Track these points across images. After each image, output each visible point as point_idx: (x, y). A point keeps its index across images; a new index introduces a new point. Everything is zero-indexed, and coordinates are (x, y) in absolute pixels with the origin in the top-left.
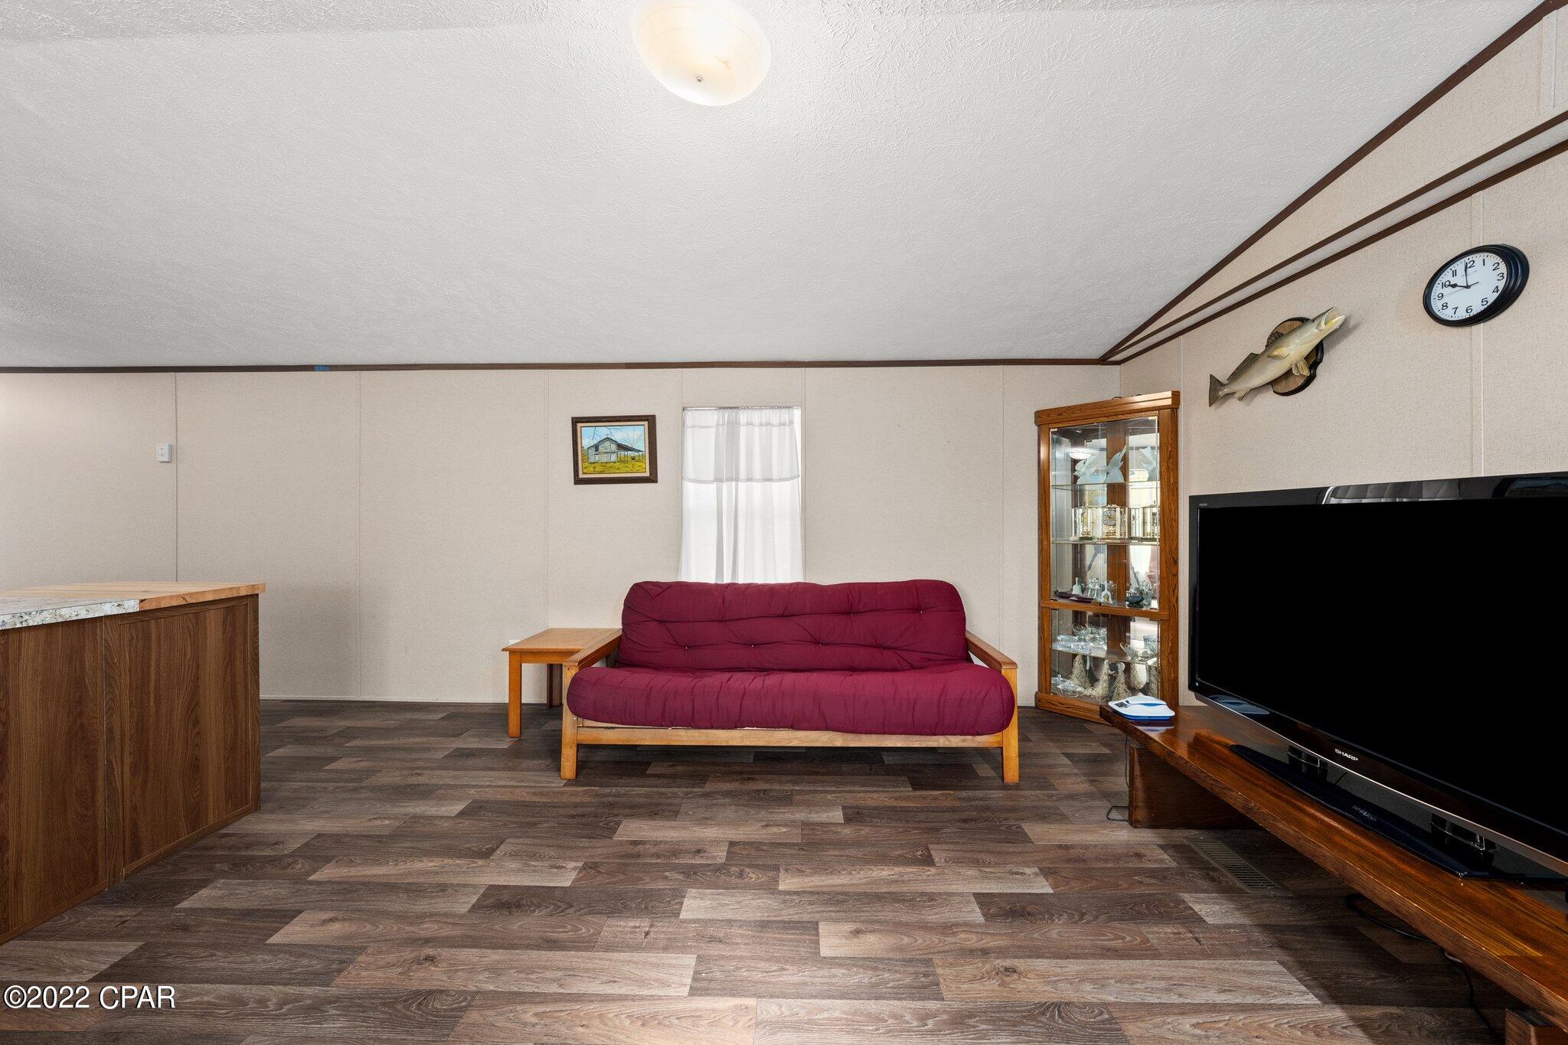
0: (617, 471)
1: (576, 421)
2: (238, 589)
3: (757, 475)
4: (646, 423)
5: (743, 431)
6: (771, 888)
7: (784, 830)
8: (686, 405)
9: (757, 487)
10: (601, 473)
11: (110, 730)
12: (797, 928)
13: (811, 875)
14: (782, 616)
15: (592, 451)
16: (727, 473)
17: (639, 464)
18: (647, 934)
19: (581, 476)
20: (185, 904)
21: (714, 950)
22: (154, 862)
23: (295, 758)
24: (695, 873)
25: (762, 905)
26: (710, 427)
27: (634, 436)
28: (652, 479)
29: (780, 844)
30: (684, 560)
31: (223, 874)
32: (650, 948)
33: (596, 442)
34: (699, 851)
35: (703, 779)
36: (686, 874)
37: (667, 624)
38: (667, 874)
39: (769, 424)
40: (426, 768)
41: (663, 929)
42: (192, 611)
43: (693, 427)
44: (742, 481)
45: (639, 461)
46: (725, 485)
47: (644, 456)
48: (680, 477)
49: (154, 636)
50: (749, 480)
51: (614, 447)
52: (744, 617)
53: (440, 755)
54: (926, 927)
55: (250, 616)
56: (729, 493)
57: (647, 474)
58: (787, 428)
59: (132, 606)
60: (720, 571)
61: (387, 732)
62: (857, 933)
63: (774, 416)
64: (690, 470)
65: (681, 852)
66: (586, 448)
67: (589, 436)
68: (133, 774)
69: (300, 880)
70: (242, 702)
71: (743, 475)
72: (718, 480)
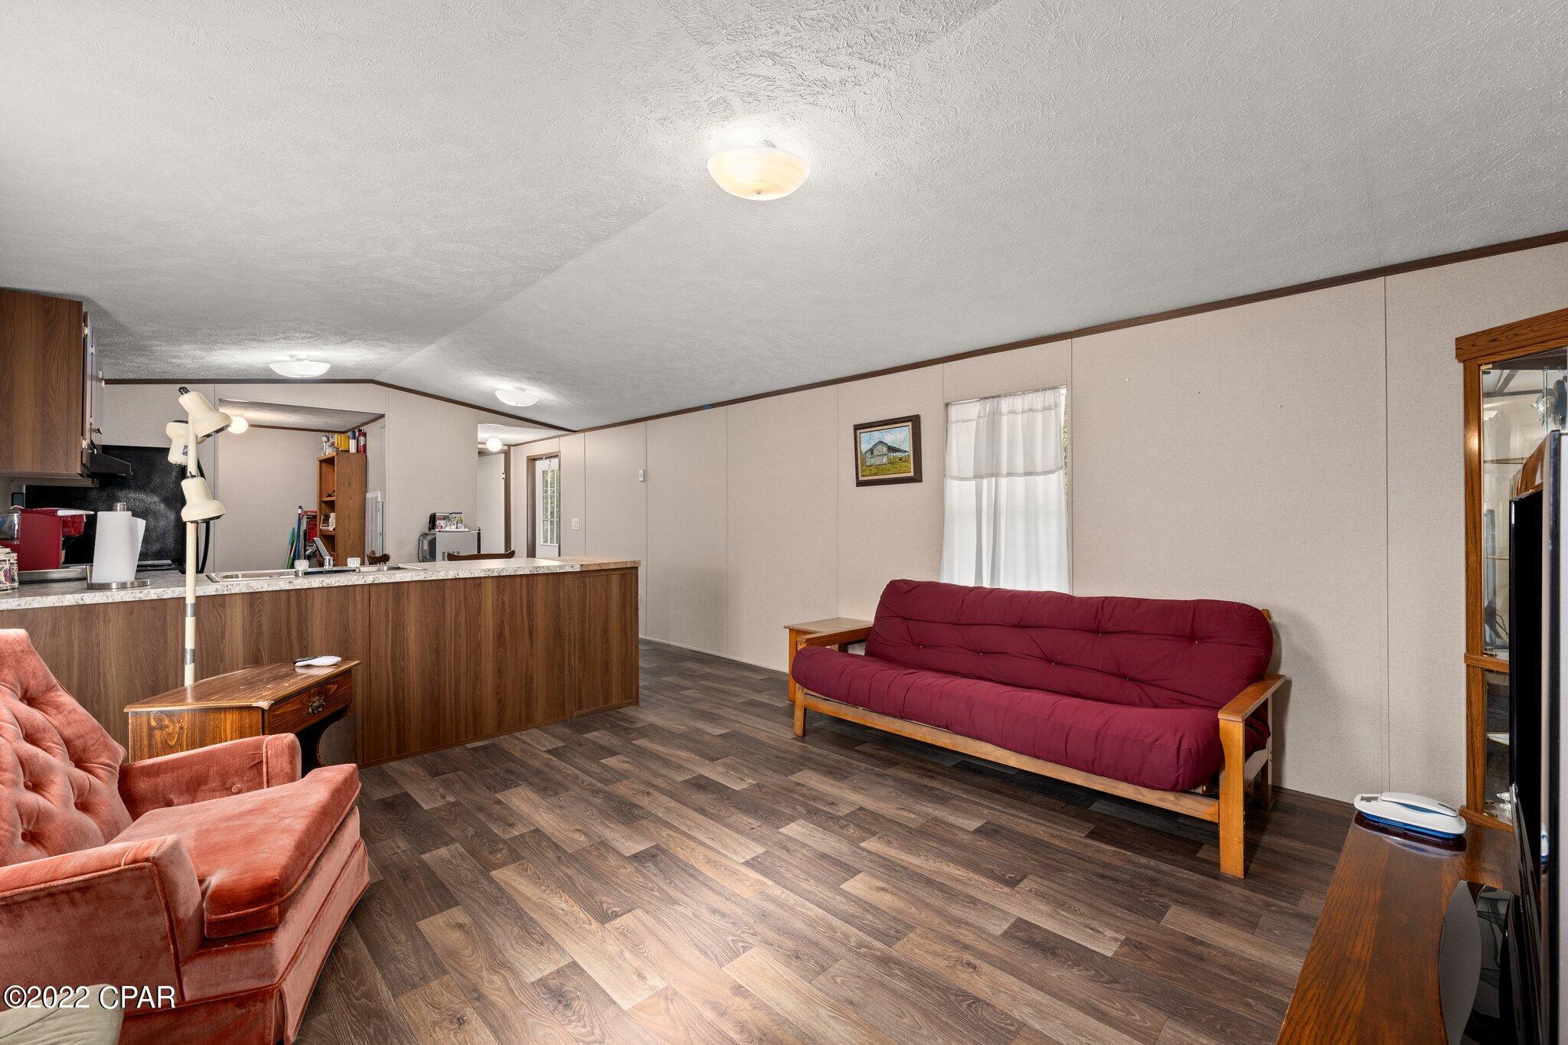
0: (888, 472)
1: (857, 428)
2: (626, 562)
3: (1020, 469)
4: (910, 424)
5: (1005, 420)
6: (854, 842)
7: (913, 816)
8: (947, 401)
9: (1020, 482)
10: (875, 475)
11: (570, 634)
12: (840, 866)
13: (896, 848)
14: (1018, 626)
15: (869, 455)
16: (988, 469)
17: (905, 464)
18: (753, 828)
19: (861, 479)
20: (586, 736)
21: (778, 852)
22: (588, 714)
23: (671, 683)
24: (815, 814)
25: (836, 847)
26: (971, 420)
27: (900, 437)
28: (917, 478)
29: (897, 822)
30: (945, 562)
31: (606, 729)
32: (747, 835)
33: (871, 446)
34: (833, 804)
35: (891, 763)
36: (809, 812)
37: (908, 621)
38: (798, 807)
39: (1031, 410)
40: (725, 706)
41: (766, 830)
42: (603, 573)
43: (957, 422)
44: (1003, 476)
45: (906, 461)
46: (985, 481)
47: (909, 456)
48: (943, 474)
49: (588, 587)
50: (1009, 474)
51: (885, 449)
52: (978, 623)
53: (739, 701)
54: (940, 913)
55: (634, 581)
56: (989, 490)
57: (911, 474)
58: (1053, 412)
59: (577, 569)
60: (979, 574)
61: (726, 680)
63: (1037, 400)
64: (953, 467)
65: (822, 800)
66: (864, 452)
67: (867, 440)
68: (580, 662)
69: (629, 741)
70: (629, 634)
71: (1004, 470)
72: (978, 476)
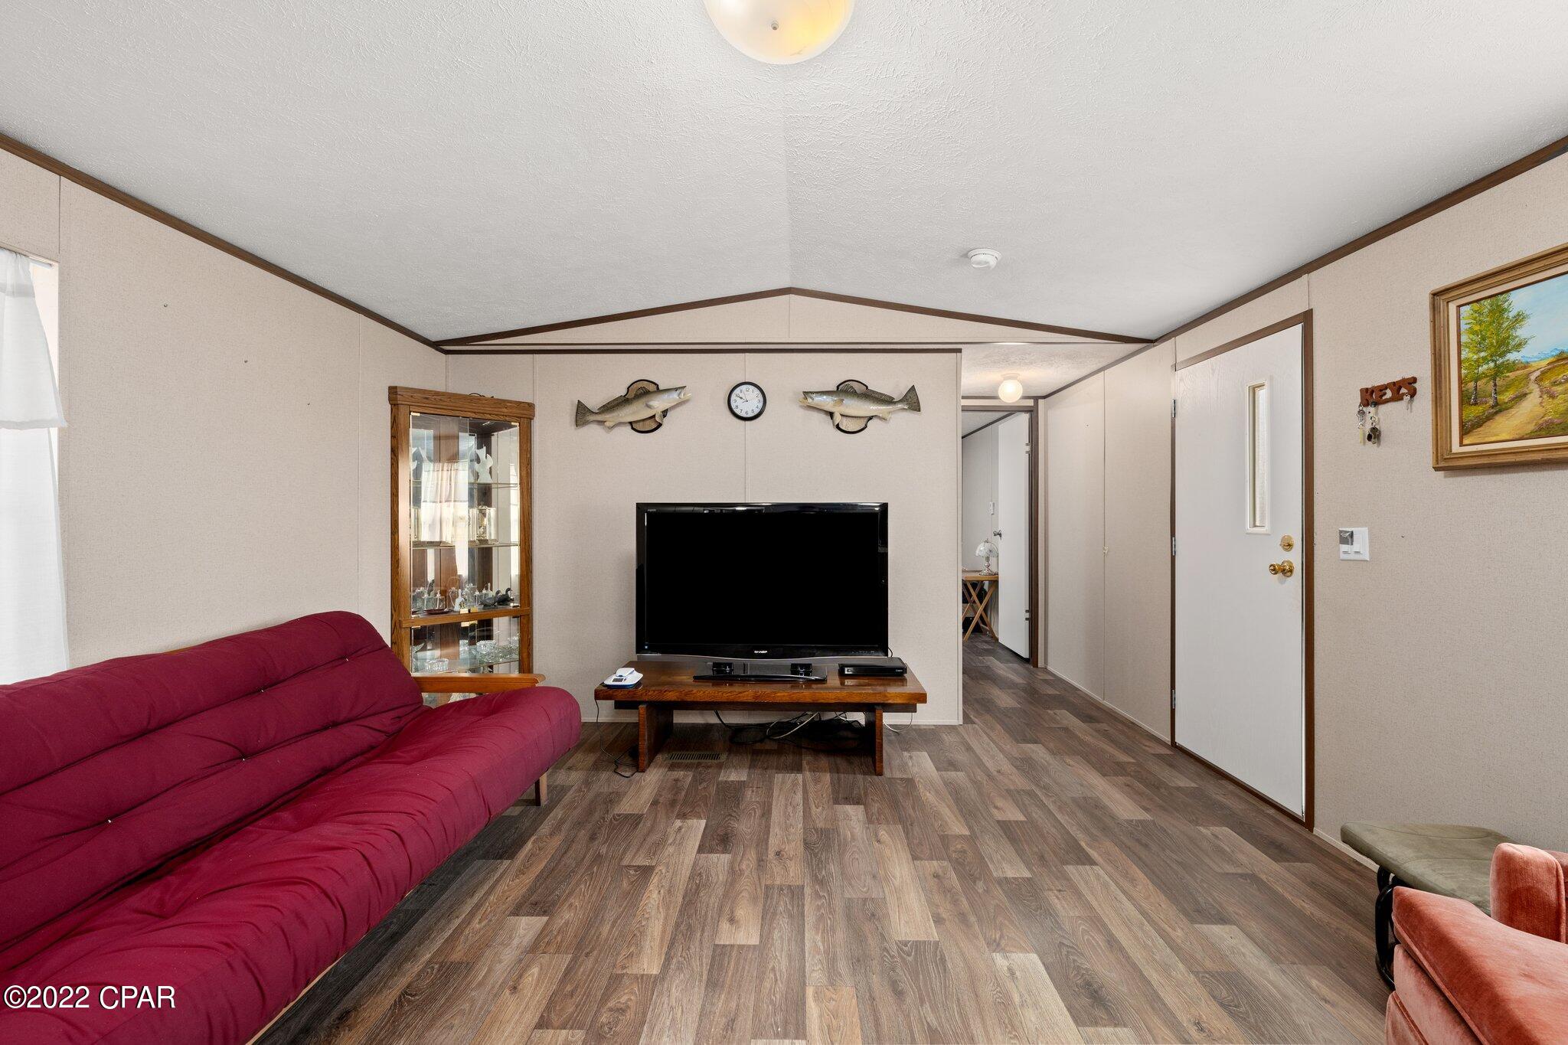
62: (732, 920)
